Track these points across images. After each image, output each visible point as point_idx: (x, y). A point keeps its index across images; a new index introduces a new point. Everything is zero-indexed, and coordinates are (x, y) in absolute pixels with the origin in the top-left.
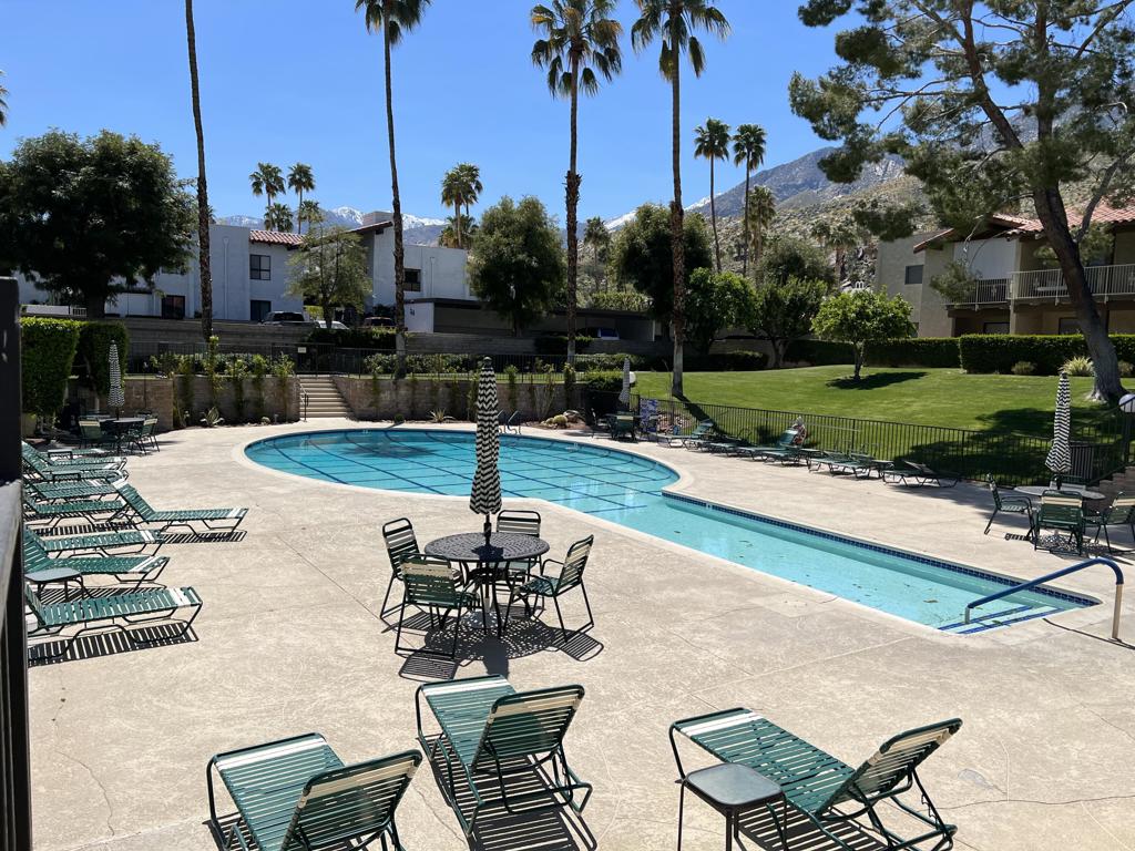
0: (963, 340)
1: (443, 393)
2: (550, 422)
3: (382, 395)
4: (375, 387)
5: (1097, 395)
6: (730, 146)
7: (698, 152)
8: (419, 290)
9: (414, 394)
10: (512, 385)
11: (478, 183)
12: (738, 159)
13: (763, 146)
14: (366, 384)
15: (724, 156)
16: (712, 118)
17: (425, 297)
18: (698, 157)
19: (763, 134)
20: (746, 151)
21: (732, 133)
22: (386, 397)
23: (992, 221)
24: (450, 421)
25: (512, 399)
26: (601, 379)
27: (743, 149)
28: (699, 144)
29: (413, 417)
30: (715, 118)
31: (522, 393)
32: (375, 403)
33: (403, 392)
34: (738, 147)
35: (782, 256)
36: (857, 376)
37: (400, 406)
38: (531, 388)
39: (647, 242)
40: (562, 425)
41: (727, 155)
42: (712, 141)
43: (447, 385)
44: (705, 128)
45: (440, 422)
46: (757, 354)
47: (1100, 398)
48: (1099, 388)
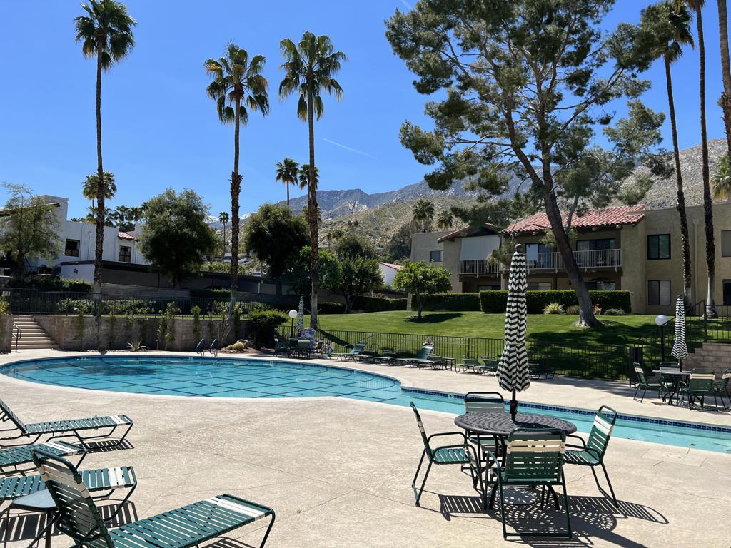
0: (482, 294)
1: (135, 328)
2: (231, 349)
3: (86, 330)
4: (81, 324)
5: (583, 323)
6: (298, 175)
7: (278, 178)
8: (77, 255)
9: (112, 329)
10: (197, 321)
11: (113, 185)
12: (302, 185)
13: (317, 178)
14: (72, 322)
15: (295, 183)
16: (288, 158)
17: (83, 260)
18: (278, 181)
19: (317, 171)
20: (307, 180)
21: (300, 168)
22: (89, 331)
23: (484, 226)
24: (147, 349)
25: (196, 331)
26: (264, 316)
27: (305, 179)
28: (278, 173)
29: (112, 347)
30: (290, 158)
31: (204, 327)
32: (80, 336)
33: (103, 327)
34: (302, 178)
35: (348, 243)
36: (420, 316)
37: (101, 339)
38: (210, 324)
39: (269, 227)
40: (240, 350)
41: (297, 182)
42: (287, 172)
43: (139, 321)
44: (283, 164)
45: (136, 350)
46: (339, 304)
47: (585, 325)
48: (584, 319)
